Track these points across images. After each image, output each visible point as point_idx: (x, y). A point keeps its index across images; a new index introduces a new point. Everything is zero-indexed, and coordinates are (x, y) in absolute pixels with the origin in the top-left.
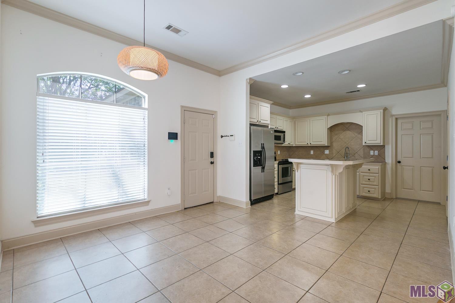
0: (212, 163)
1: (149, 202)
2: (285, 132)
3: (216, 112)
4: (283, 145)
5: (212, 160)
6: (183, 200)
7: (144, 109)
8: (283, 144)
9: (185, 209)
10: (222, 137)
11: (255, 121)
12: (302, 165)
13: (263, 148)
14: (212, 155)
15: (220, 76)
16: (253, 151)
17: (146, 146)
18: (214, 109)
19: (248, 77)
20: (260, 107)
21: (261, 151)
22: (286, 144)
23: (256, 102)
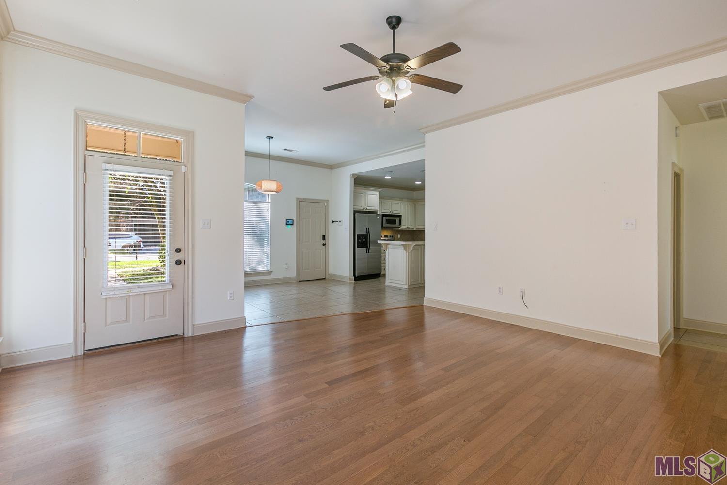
0: (324, 245)
1: (271, 272)
2: (401, 216)
3: (328, 201)
4: (400, 229)
5: (324, 242)
6: (298, 274)
7: (268, 203)
8: (399, 227)
9: (300, 281)
10: (333, 222)
11: (361, 208)
12: (389, 246)
13: (368, 231)
14: (324, 238)
15: (332, 169)
16: (358, 235)
17: (269, 230)
18: (326, 199)
19: (352, 174)
20: (367, 195)
21: (366, 235)
22: (404, 227)
23: (363, 191)
